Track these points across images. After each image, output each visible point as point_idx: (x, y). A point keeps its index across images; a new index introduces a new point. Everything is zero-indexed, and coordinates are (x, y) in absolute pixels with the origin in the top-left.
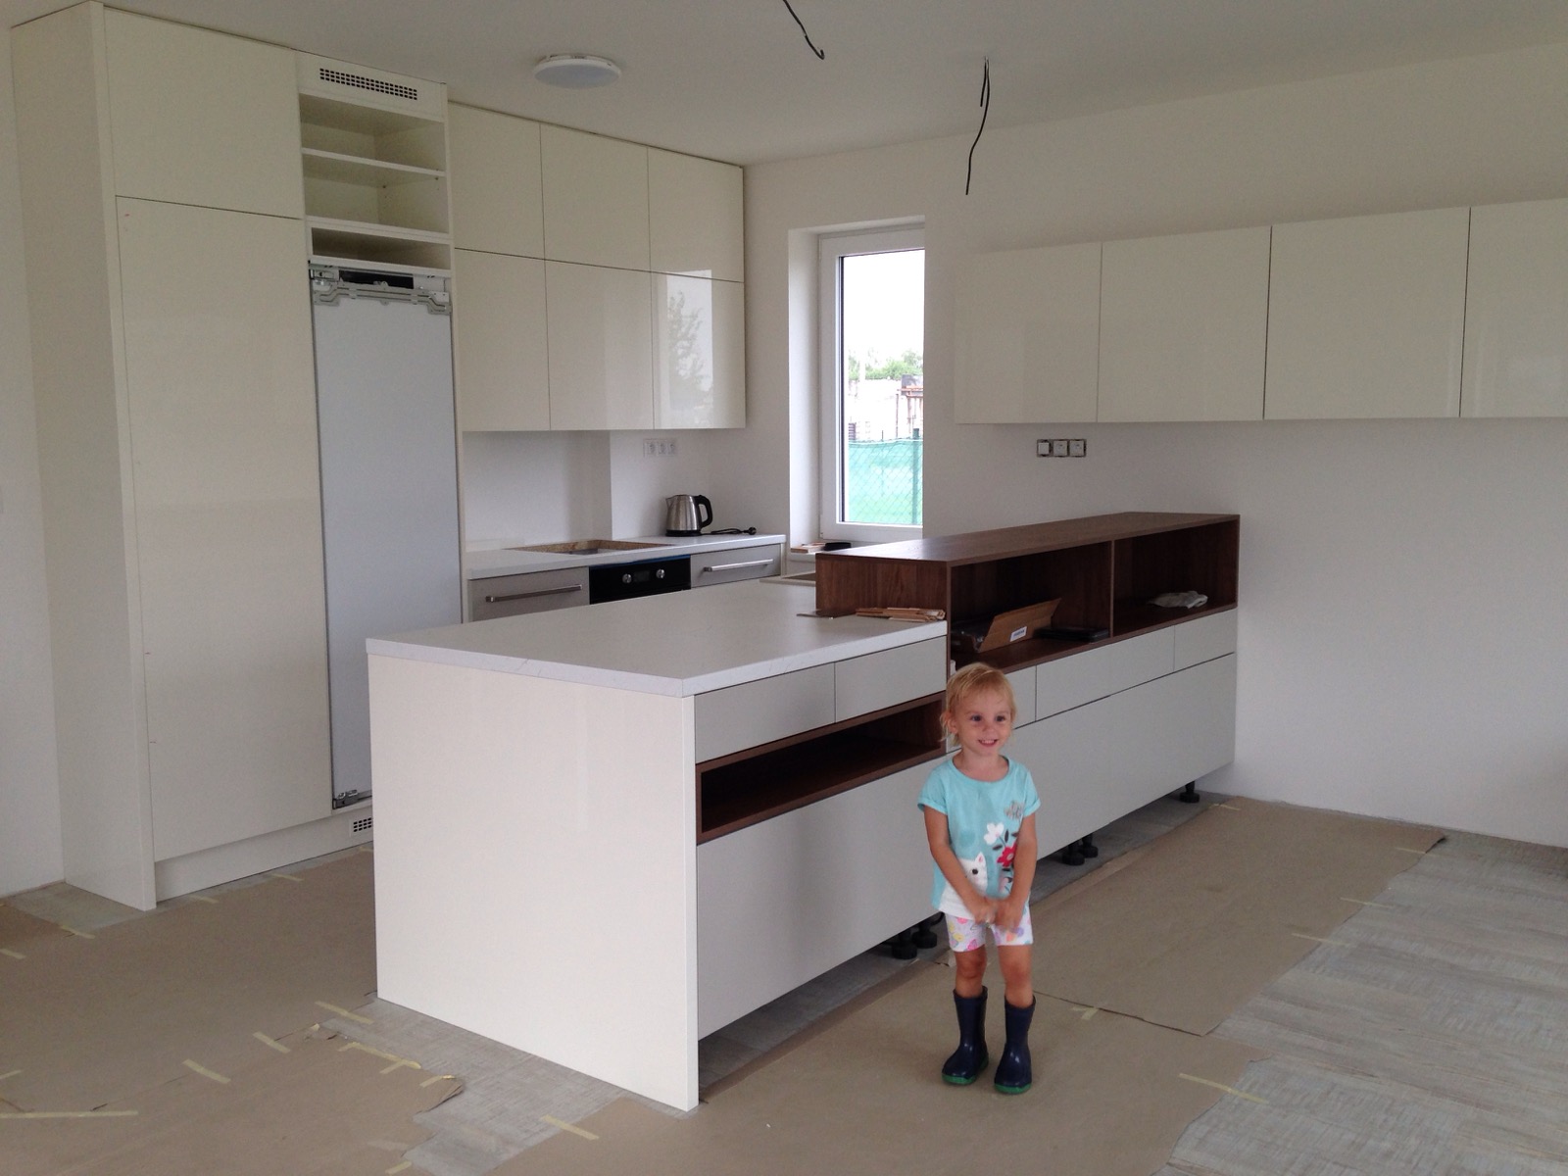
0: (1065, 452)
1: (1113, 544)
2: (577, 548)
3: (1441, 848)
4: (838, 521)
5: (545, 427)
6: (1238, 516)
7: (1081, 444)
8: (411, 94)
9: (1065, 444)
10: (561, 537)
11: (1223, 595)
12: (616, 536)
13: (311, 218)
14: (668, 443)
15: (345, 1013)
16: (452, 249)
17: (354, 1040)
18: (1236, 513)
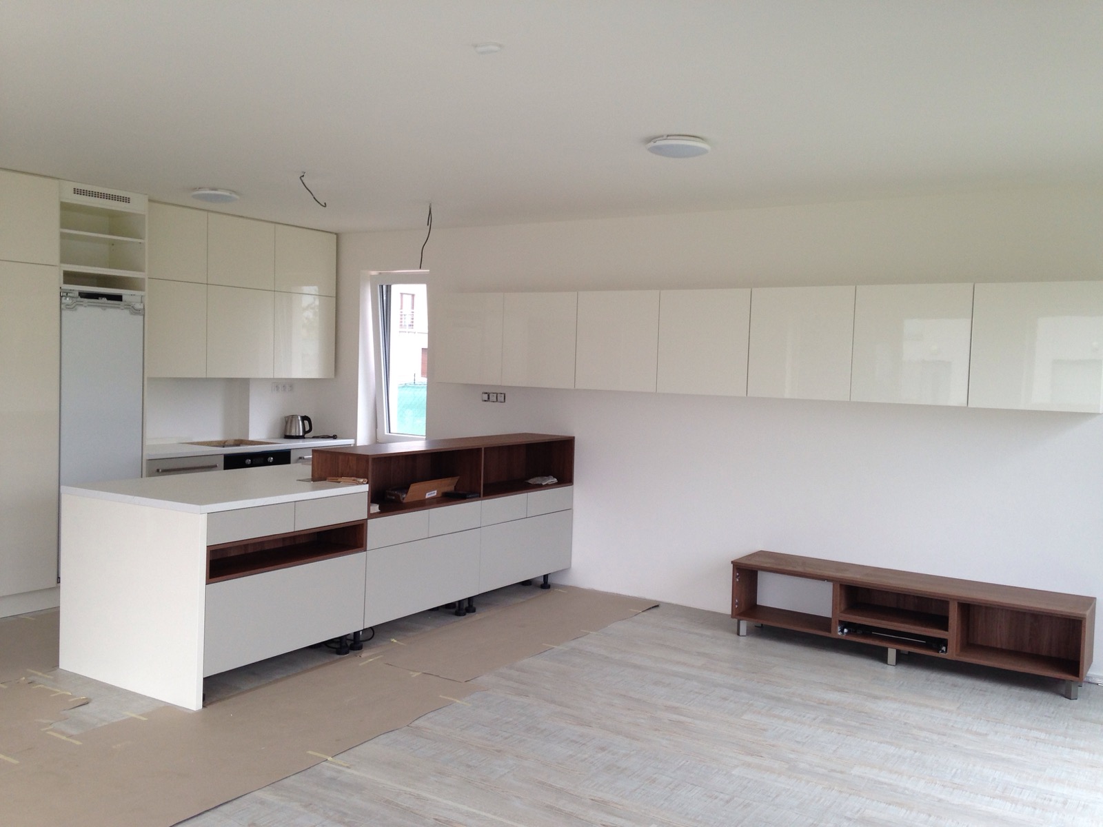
0: (495, 400)
1: (483, 449)
2: (226, 443)
3: (654, 610)
4: (386, 433)
5: (204, 376)
6: (574, 437)
7: (503, 395)
8: (127, 200)
9: (495, 395)
10: (218, 437)
11: (565, 477)
12: (251, 438)
13: (63, 265)
14: (287, 385)
15: (40, 674)
16: (147, 280)
17: (41, 684)
18: (573, 436)
